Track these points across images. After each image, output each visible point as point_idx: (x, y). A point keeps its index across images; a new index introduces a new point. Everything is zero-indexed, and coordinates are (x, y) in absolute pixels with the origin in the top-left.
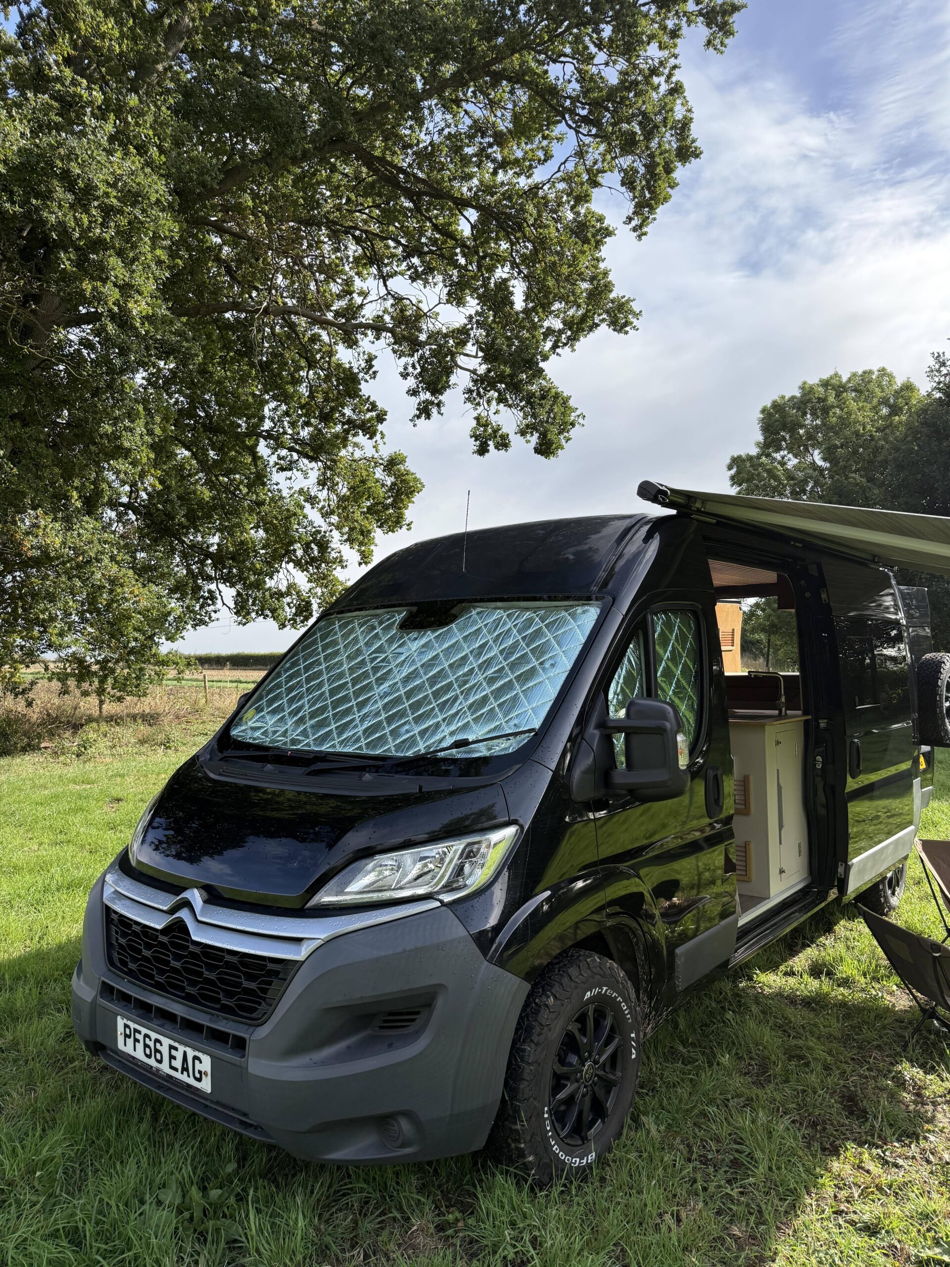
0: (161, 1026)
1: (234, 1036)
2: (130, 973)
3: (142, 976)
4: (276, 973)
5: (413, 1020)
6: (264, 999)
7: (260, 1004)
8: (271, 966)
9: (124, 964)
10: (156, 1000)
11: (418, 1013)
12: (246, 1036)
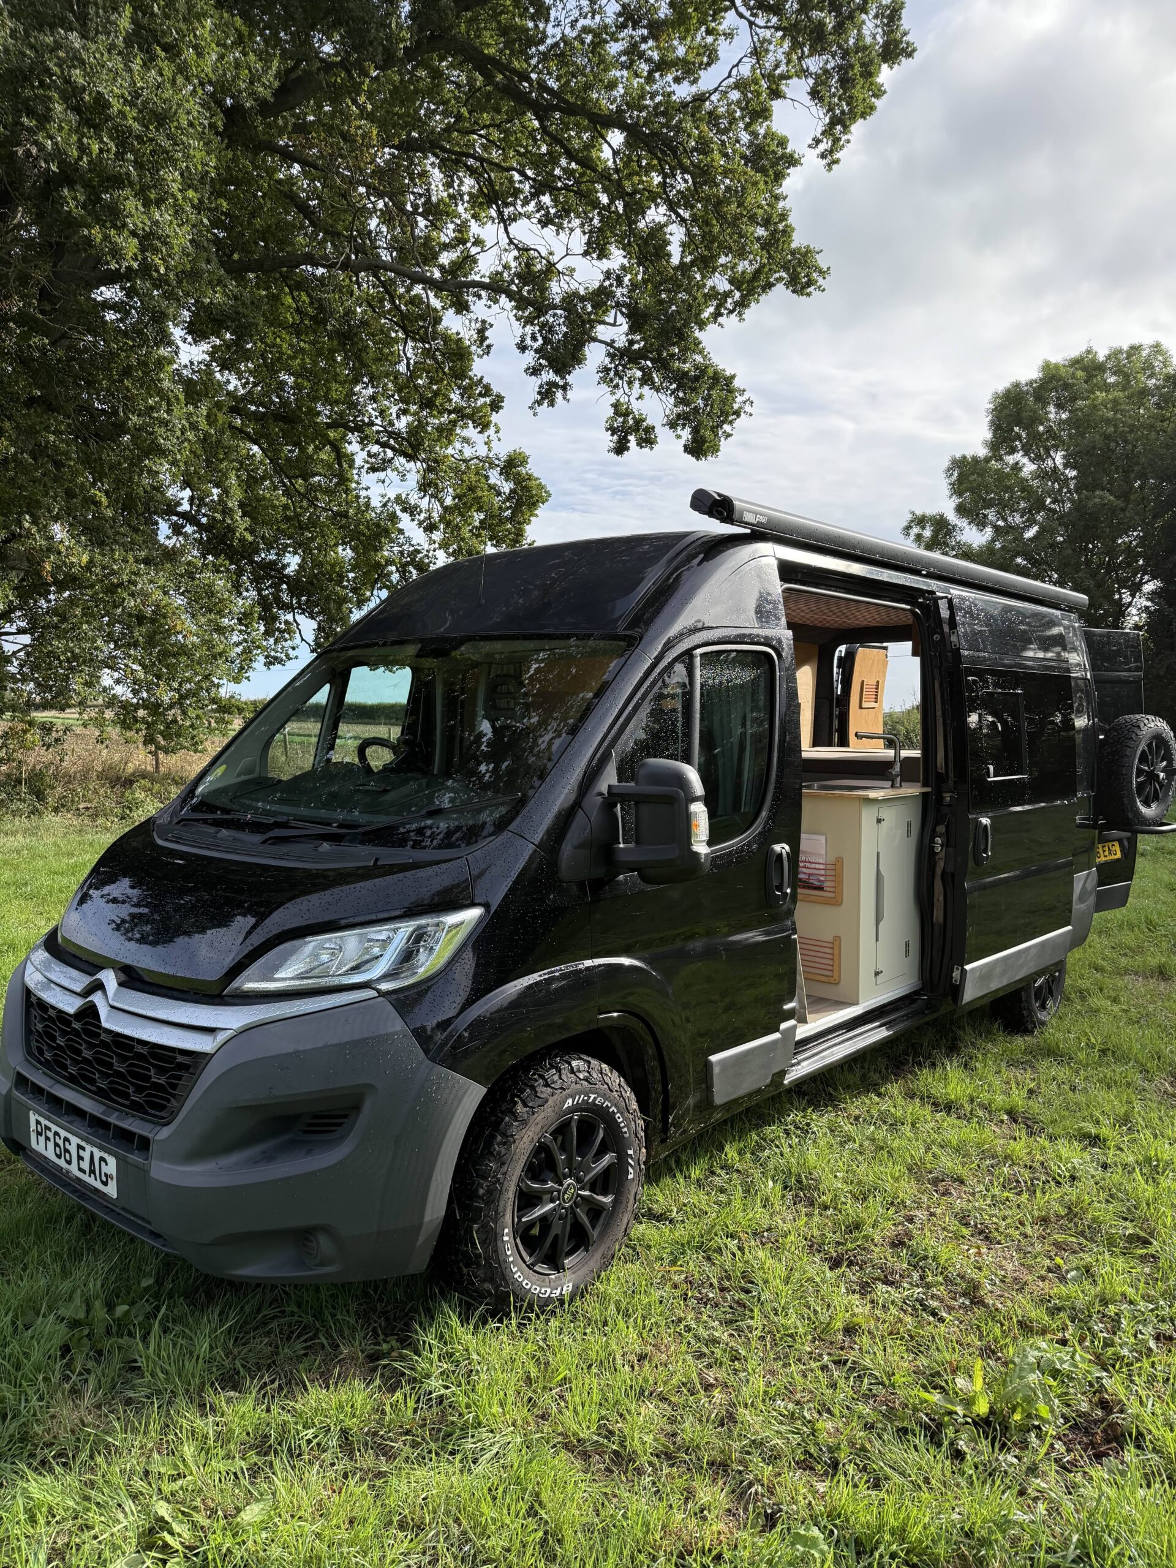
0: (70, 1122)
1: (140, 1136)
2: (46, 1064)
3: (55, 1066)
4: (185, 1067)
5: (340, 1125)
6: (174, 1096)
7: (169, 1101)
8: (180, 1059)
9: (41, 1051)
10: (68, 1095)
11: (345, 1116)
12: (150, 1136)
